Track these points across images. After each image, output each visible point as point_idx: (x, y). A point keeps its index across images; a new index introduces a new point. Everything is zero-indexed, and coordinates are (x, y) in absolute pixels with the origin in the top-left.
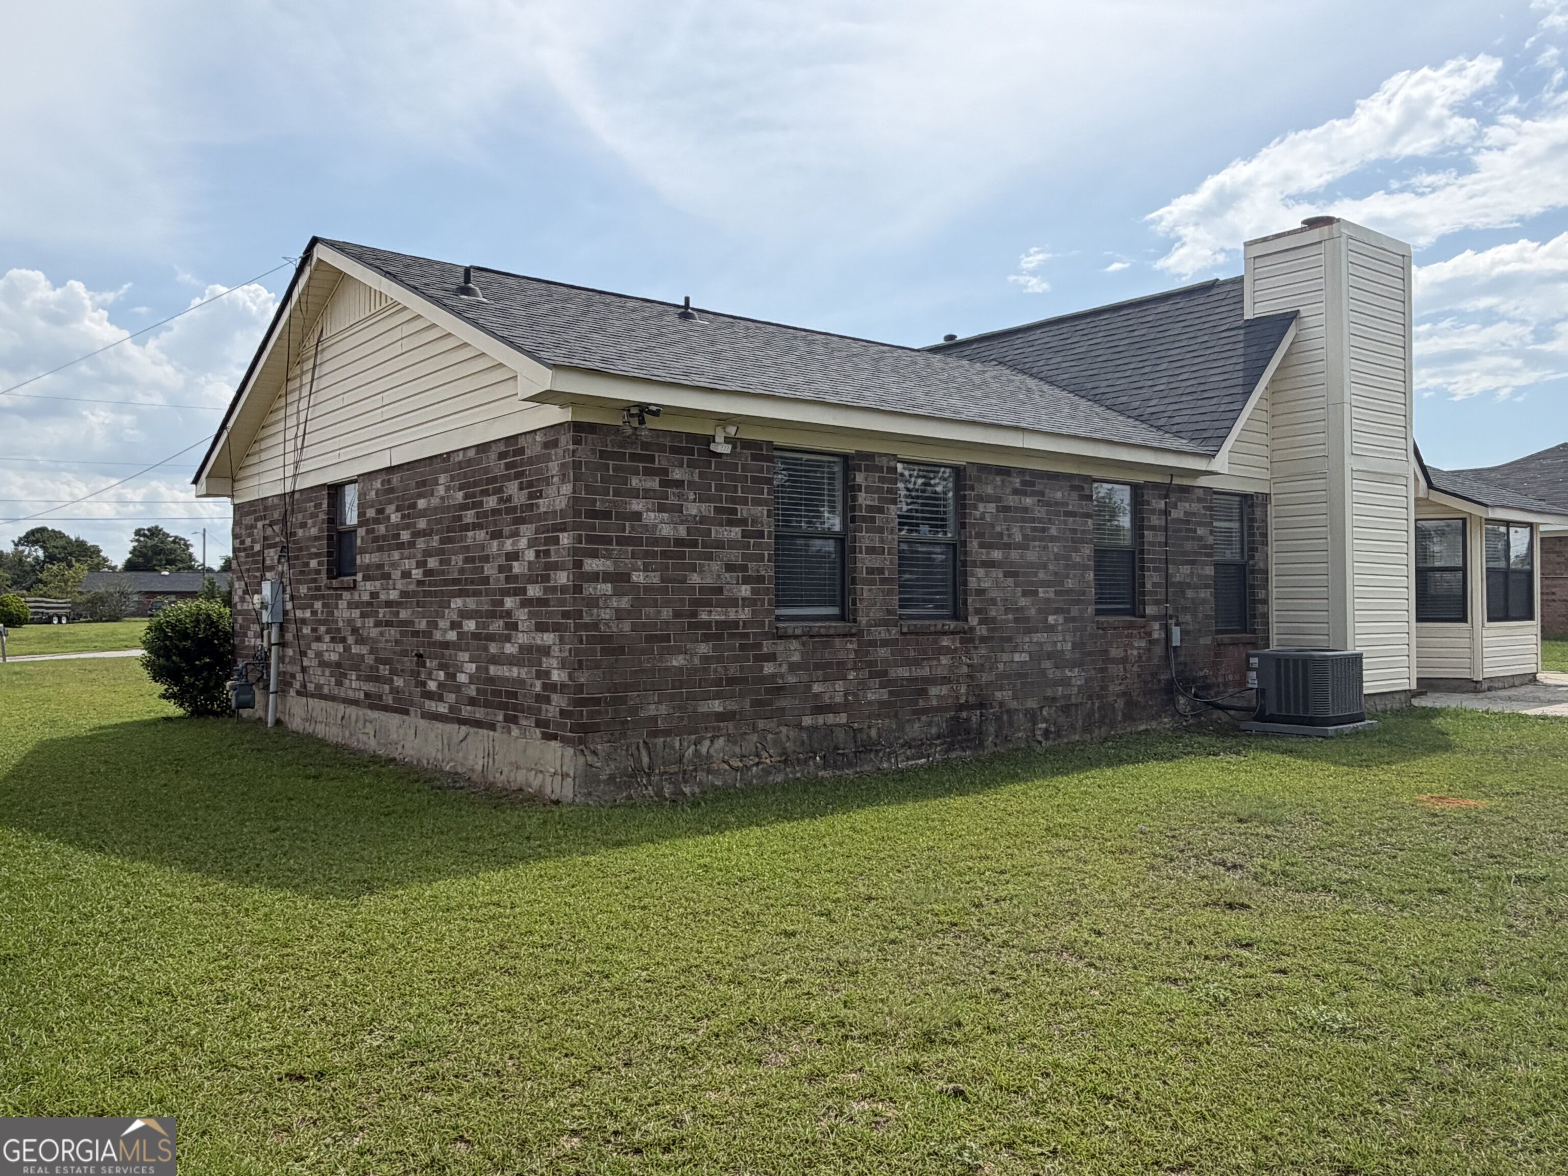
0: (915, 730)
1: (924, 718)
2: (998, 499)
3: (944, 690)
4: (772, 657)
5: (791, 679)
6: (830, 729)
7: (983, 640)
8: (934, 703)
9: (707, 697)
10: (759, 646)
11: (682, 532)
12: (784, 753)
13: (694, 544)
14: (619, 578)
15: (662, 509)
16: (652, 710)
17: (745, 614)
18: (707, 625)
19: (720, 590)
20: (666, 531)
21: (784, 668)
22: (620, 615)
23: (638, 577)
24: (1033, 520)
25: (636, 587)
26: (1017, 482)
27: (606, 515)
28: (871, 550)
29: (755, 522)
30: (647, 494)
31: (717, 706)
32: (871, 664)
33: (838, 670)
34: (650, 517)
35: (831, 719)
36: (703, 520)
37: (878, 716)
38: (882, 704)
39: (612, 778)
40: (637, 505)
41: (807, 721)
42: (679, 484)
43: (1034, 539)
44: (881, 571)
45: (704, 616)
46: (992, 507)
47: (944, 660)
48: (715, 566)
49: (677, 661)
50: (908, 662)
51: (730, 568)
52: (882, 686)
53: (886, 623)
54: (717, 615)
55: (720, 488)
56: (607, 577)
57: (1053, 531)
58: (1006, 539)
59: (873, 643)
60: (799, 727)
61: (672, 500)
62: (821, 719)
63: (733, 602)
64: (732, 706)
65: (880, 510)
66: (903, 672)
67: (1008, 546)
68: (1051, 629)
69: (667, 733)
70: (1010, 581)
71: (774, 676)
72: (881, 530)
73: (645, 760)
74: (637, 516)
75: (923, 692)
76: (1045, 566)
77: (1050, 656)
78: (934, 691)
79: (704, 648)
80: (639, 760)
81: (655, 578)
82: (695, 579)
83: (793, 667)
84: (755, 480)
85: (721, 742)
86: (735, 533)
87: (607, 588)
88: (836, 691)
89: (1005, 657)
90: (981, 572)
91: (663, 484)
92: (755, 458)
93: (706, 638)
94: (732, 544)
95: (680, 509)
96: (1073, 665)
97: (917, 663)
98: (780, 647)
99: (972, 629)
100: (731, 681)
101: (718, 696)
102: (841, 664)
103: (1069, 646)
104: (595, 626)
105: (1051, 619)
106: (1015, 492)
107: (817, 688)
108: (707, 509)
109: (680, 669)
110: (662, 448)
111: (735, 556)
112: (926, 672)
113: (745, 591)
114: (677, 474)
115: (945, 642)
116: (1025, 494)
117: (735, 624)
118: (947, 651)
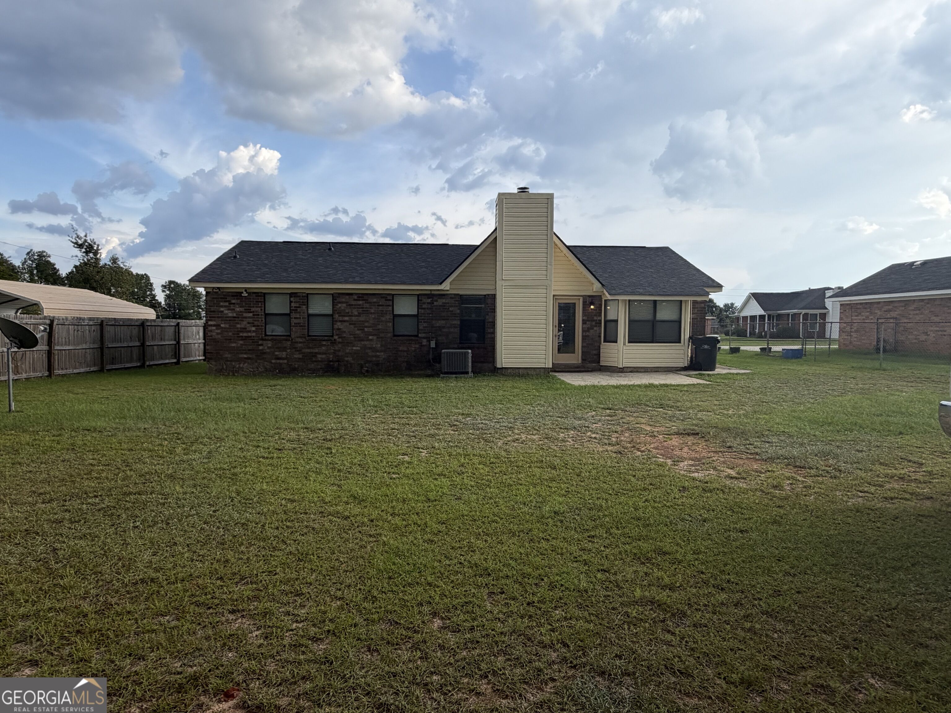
0: (312, 366)
1: (315, 363)
2: (346, 303)
3: (324, 356)
4: (262, 345)
5: (268, 351)
6: (281, 364)
7: (339, 343)
8: (320, 359)
9: (242, 353)
10: (258, 342)
11: (235, 315)
12: (266, 368)
13: (238, 318)
14: (218, 326)
15: (229, 310)
16: (226, 356)
17: (254, 334)
18: (242, 337)
19: (246, 328)
20: (230, 315)
21: (266, 348)
22: (218, 334)
23: (222, 326)
24: (363, 308)
25: (222, 328)
26: (356, 297)
27: (214, 311)
28: (295, 318)
29: (256, 312)
30: (225, 306)
31: (245, 356)
32: (295, 348)
33: (284, 350)
34: (226, 312)
35: (281, 361)
36: (241, 312)
37: (298, 362)
38: (299, 359)
39: (216, 370)
40: (222, 309)
41: (273, 361)
42: (234, 304)
43: (363, 314)
44: (300, 323)
45: (241, 334)
46: (344, 305)
47: (324, 348)
48: (245, 323)
49: (233, 345)
50: (309, 348)
51: (249, 323)
52: (299, 354)
53: (301, 337)
54: (245, 334)
55: (246, 304)
56: (214, 325)
57: (372, 311)
58: (350, 314)
59: (297, 342)
60: (271, 363)
61: (232, 308)
62: (278, 361)
63: (250, 331)
64: (250, 356)
65: (299, 307)
66: (309, 351)
67: (352, 316)
68: (371, 340)
69: (231, 361)
70: (352, 326)
71: (262, 350)
72: (300, 313)
73: (225, 367)
74: (222, 312)
75: (315, 356)
76: (368, 322)
77: (370, 348)
78: (319, 356)
79: (241, 342)
80: (223, 366)
81: (227, 326)
82: (239, 326)
83: (269, 348)
84: (257, 302)
85: (246, 364)
86: (251, 315)
87: (214, 328)
88: (284, 355)
89: (349, 348)
90: (339, 324)
91: (229, 304)
92: (256, 296)
93: (242, 340)
94: (249, 317)
95: (234, 309)
96: (381, 351)
97: (312, 348)
98: (264, 342)
99: (335, 340)
100: (249, 350)
101: (245, 353)
102: (285, 347)
103: (379, 346)
104: (211, 336)
105: (370, 337)
106: (355, 300)
107: (277, 353)
108: (242, 309)
109: (234, 347)
110: (229, 296)
111: (251, 320)
112: (317, 351)
113: (254, 329)
114: (233, 301)
115: (324, 343)
116: (359, 300)
117: (251, 337)
118: (325, 345)
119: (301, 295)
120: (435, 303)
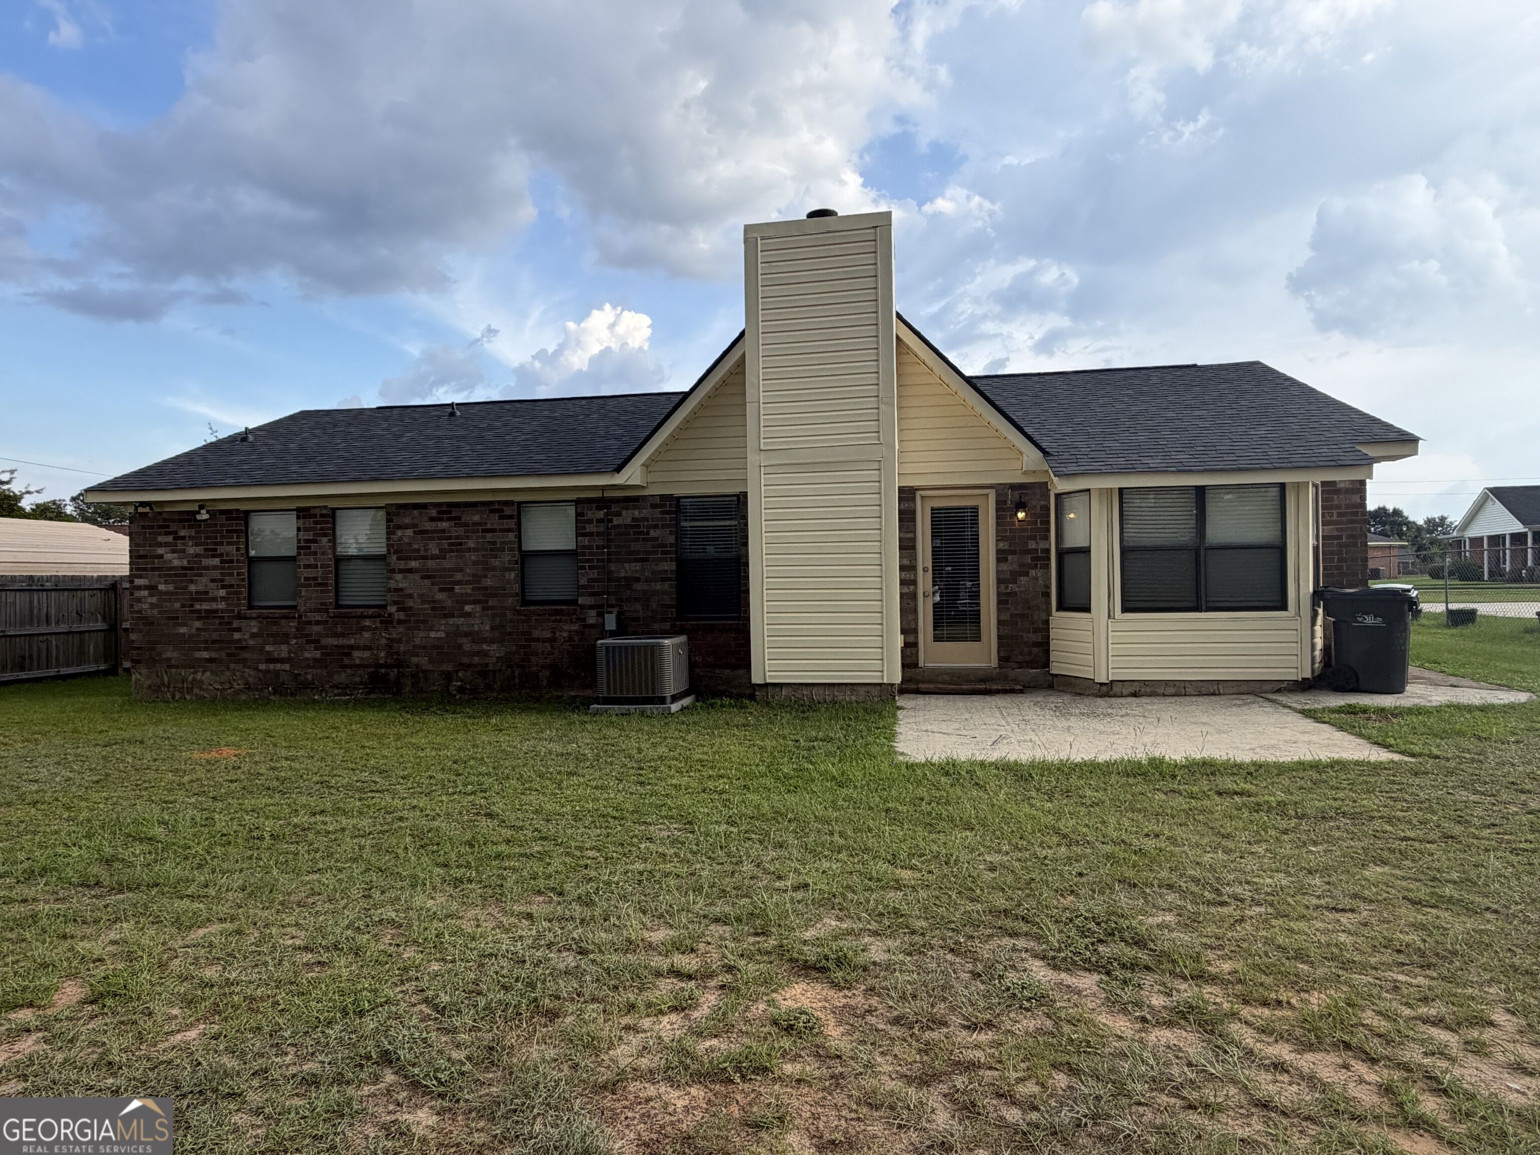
0: (342, 678)
1: (349, 671)
2: (414, 526)
3: (366, 654)
4: (238, 630)
5: (252, 642)
6: (277, 673)
7: (400, 622)
8: (357, 662)
9: (199, 650)
10: (230, 623)
11: (185, 563)
12: (247, 683)
13: (191, 569)
14: (152, 588)
15: (174, 552)
16: (169, 655)
17: (222, 606)
18: (199, 611)
19: (207, 593)
20: (176, 563)
21: (247, 636)
22: (152, 606)
23: (162, 587)
24: (450, 538)
25: (162, 593)
26: (434, 513)
27: (145, 557)
28: (307, 566)
29: (227, 555)
30: (166, 544)
31: (205, 655)
32: (306, 635)
33: (284, 638)
34: (168, 556)
35: (278, 666)
36: (197, 555)
37: (312, 668)
38: (316, 660)
39: (149, 687)
40: (160, 551)
41: (262, 667)
42: (183, 538)
43: (451, 551)
44: (315, 579)
45: (198, 607)
46: (409, 532)
47: (366, 635)
48: (204, 580)
49: (183, 630)
50: (336, 635)
51: (213, 581)
52: (316, 649)
53: (318, 611)
54: (205, 606)
55: (206, 538)
56: (146, 588)
57: (471, 544)
58: (422, 553)
59: (309, 623)
60: (257, 669)
61: (180, 547)
62: (272, 666)
63: (214, 599)
64: (214, 655)
65: (315, 541)
66: (333, 641)
67: (425, 558)
68: (468, 615)
69: (177, 667)
70: (427, 582)
71: (240, 641)
72: (315, 553)
73: (166, 679)
74: (161, 556)
75: (349, 655)
76: (461, 570)
77: (467, 634)
78: (356, 654)
79: (198, 624)
80: (162, 679)
81: (171, 588)
82: (192, 588)
83: (253, 635)
84: (228, 531)
85: (208, 673)
86: (216, 562)
87: (145, 593)
88: (283, 651)
89: (421, 634)
90: (399, 577)
91: (175, 539)
92: (228, 519)
93: (199, 619)
94: (215, 568)
95: (183, 551)
96: (492, 641)
97: (343, 635)
98: (244, 623)
99: (390, 615)
100: (214, 642)
101: (206, 649)
102: (287, 635)
103: (488, 627)
104: (140, 612)
105: (468, 608)
106: (432, 519)
107: (268, 648)
108: (199, 550)
109: (184, 634)
110: (173, 521)
111: (216, 574)
112: (352, 642)
113: (222, 593)
114: (182, 533)
115: (367, 623)
116: (441, 520)
117: (216, 611)
118: (369, 628)
119: (317, 511)
120: (616, 521)
